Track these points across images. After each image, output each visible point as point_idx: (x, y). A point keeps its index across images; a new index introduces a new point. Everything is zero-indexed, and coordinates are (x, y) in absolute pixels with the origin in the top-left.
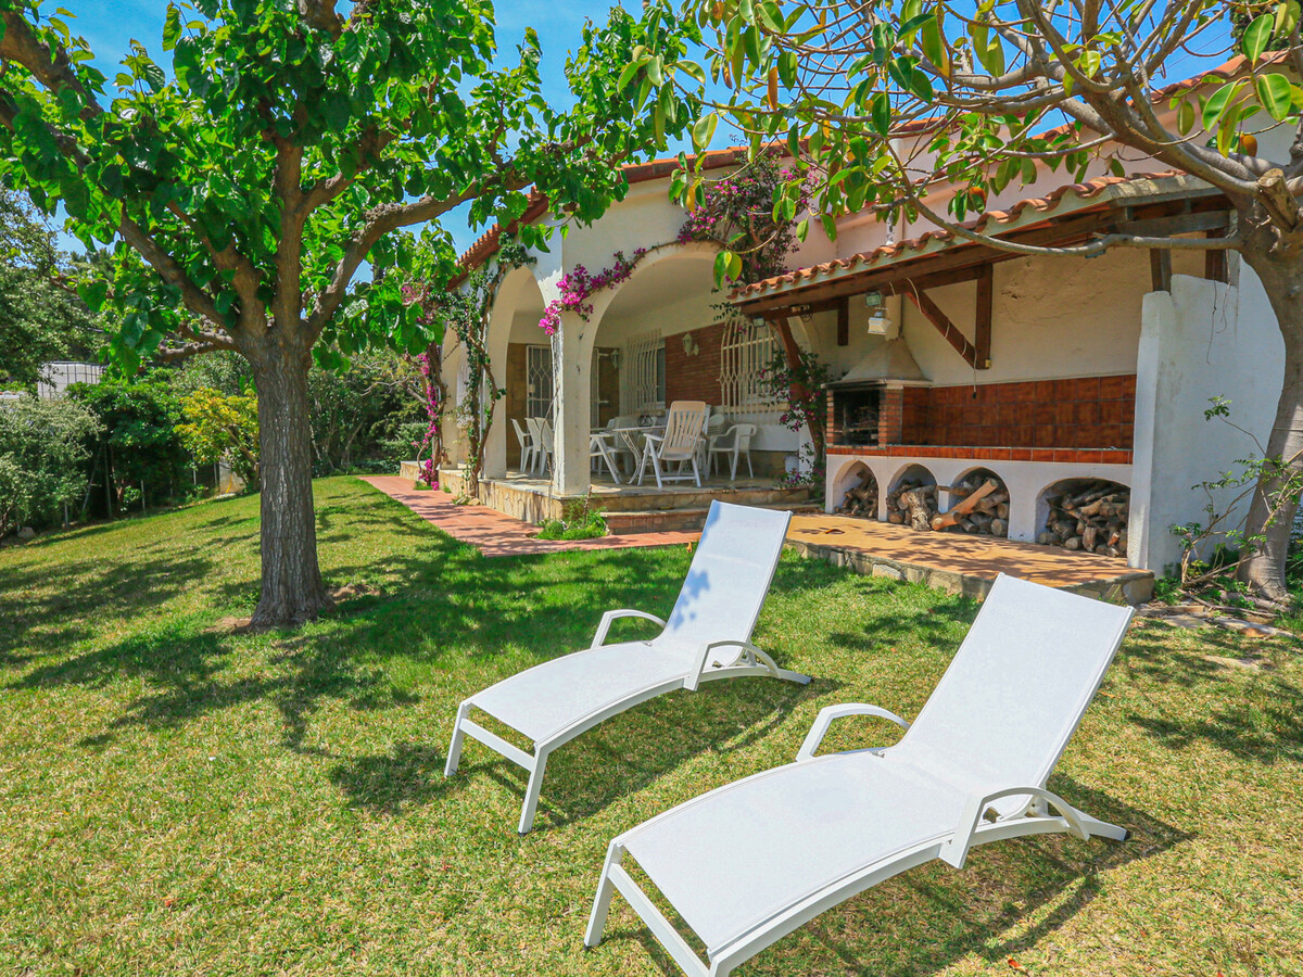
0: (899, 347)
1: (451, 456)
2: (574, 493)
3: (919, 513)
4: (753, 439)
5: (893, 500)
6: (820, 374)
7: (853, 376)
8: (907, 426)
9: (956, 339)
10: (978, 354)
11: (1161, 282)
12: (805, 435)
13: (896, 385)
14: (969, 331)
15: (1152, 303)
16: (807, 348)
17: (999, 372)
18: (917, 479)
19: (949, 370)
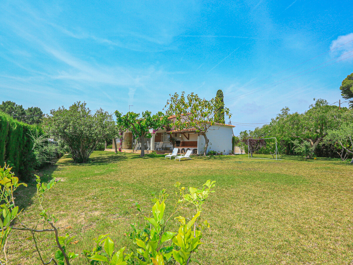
0: (182, 138)
1: (123, 147)
2: (153, 150)
3: (184, 152)
4: (165, 146)
5: (181, 151)
6: (174, 139)
7: (177, 140)
8: (182, 145)
9: (186, 137)
10: (188, 139)
11: (199, 136)
12: (172, 146)
13: (181, 141)
14: (187, 137)
15: (198, 137)
16: (173, 137)
17: (190, 140)
18: (183, 149)
19: (186, 140)
